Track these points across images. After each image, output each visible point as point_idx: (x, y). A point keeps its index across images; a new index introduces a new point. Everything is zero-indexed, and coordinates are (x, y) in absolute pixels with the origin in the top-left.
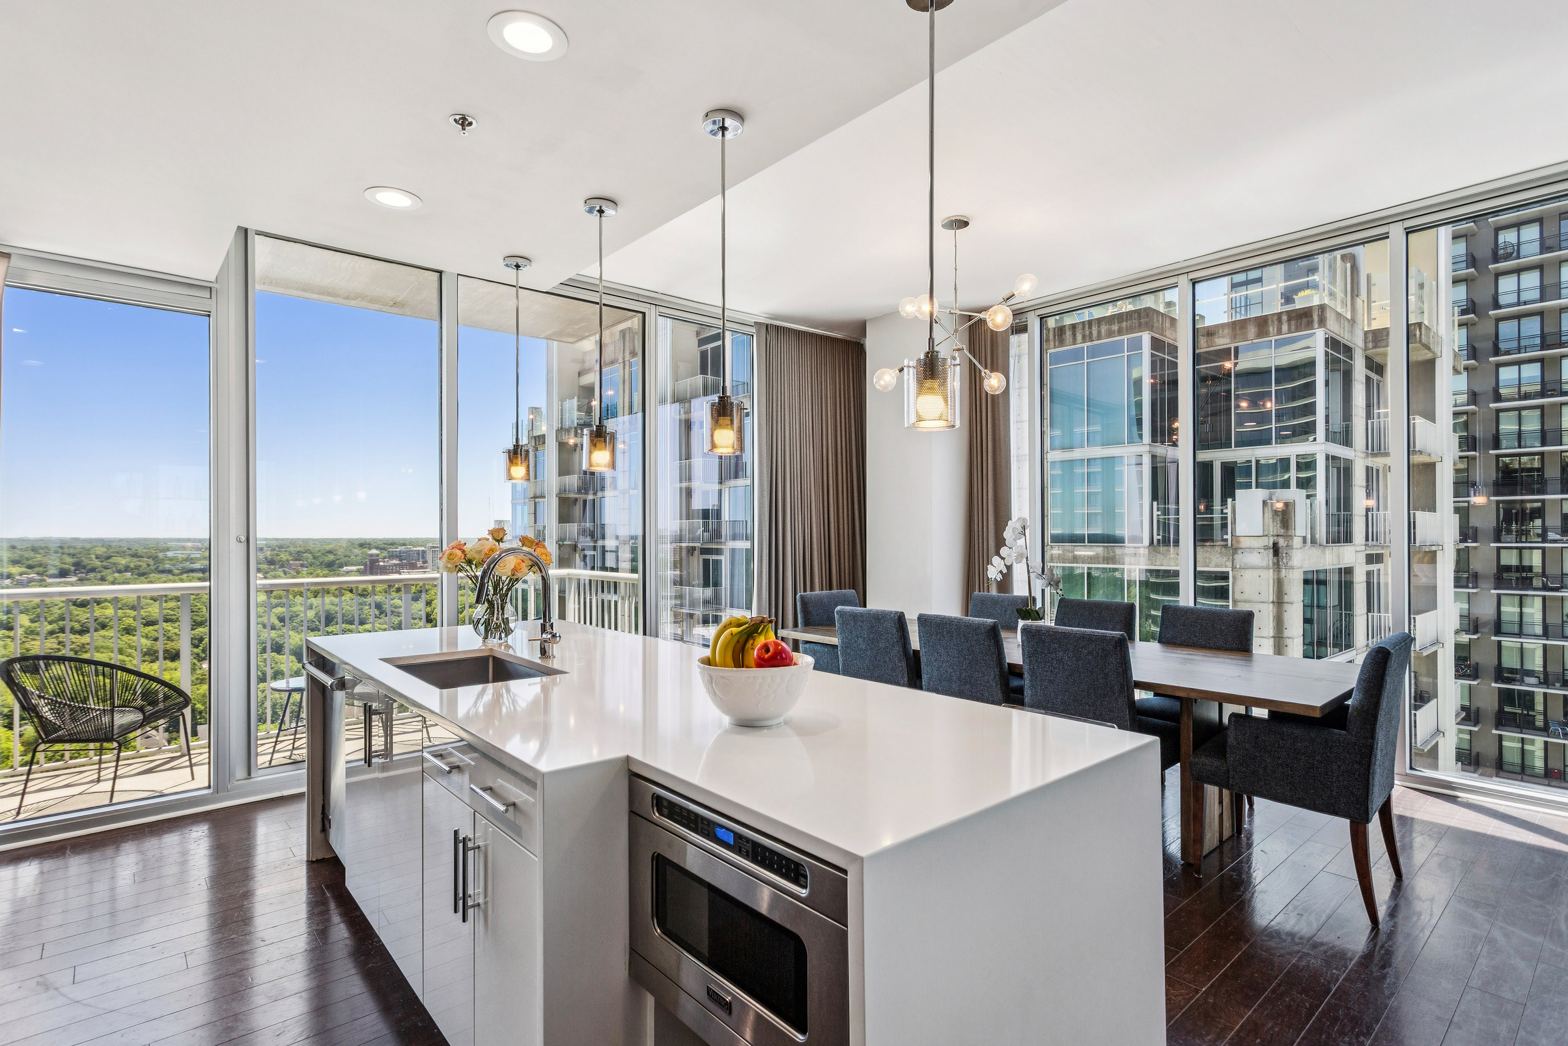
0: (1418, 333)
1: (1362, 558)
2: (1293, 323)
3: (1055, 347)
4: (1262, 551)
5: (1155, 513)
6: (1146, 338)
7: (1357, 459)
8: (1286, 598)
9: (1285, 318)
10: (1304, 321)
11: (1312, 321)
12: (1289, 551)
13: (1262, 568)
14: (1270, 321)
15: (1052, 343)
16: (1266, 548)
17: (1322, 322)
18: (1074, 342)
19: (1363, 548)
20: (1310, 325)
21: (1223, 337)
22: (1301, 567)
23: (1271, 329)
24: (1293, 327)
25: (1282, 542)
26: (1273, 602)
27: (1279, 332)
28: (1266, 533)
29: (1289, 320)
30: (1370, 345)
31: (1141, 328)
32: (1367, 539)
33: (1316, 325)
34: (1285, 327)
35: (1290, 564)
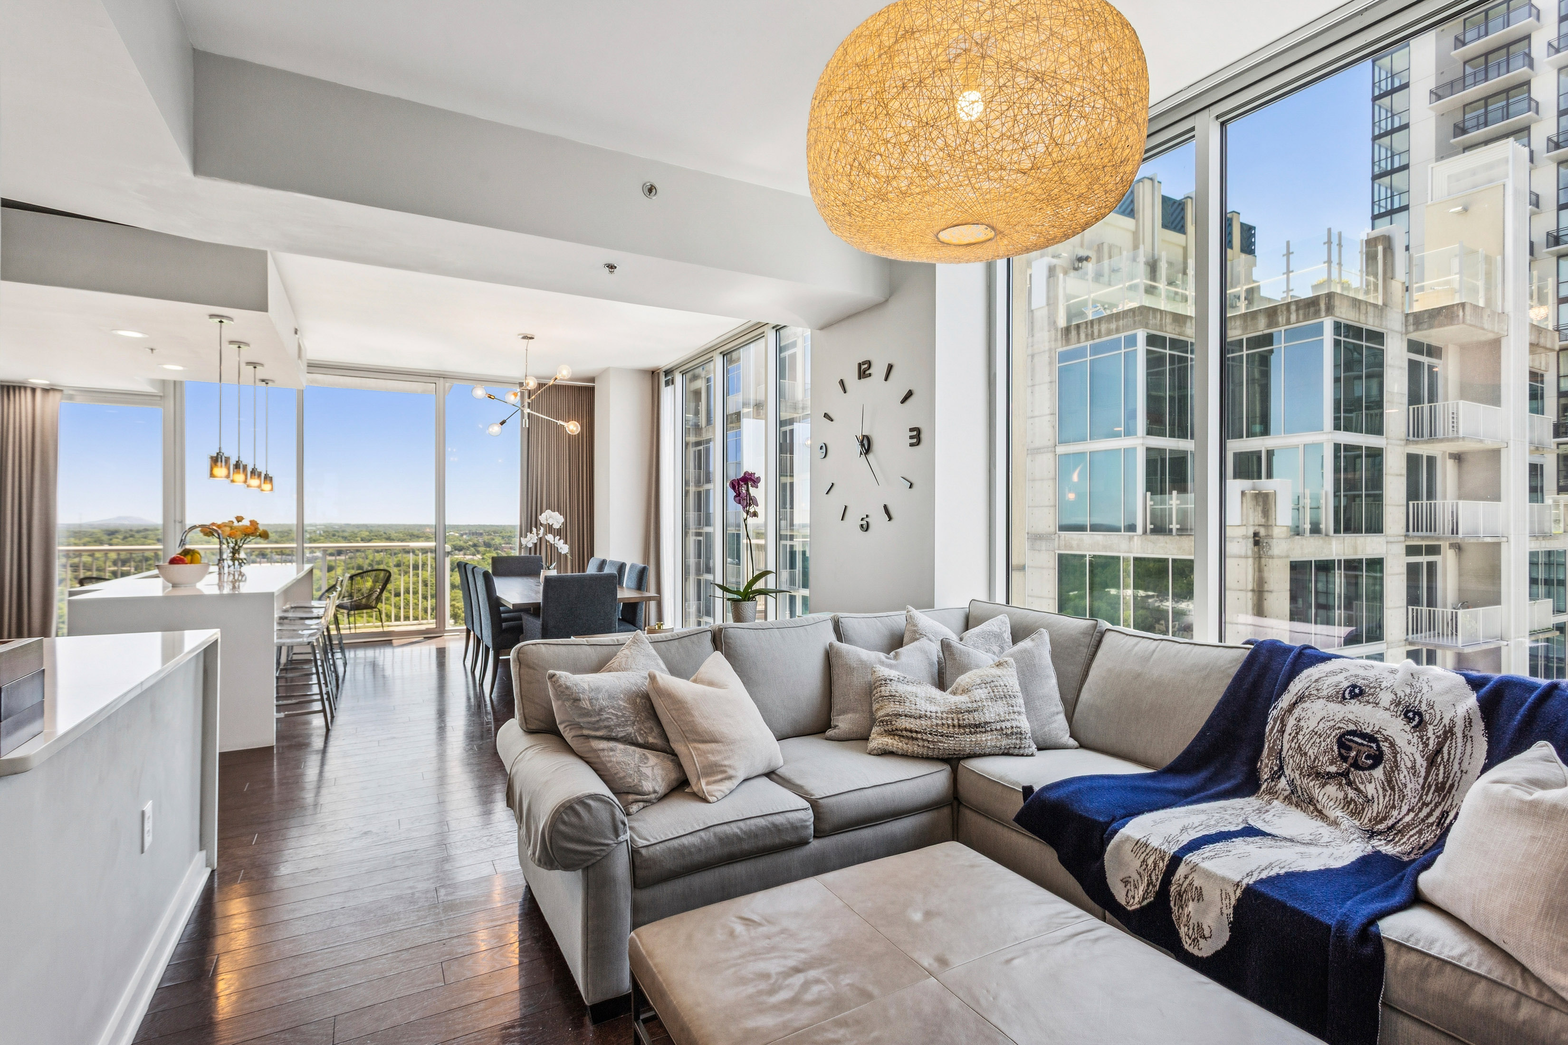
0: (1461, 313)
1: (1401, 549)
2: (1301, 312)
3: (1062, 346)
4: (1240, 540)
5: (1149, 503)
6: (1141, 336)
7: (1389, 447)
8: (1266, 587)
9: (1293, 308)
10: (1312, 310)
11: (1319, 310)
12: (1269, 541)
13: (1240, 557)
14: (1279, 311)
15: (1060, 343)
16: (1245, 537)
17: (1330, 310)
18: (1079, 341)
19: (1403, 539)
20: (1317, 313)
21: (1235, 329)
22: (1288, 557)
23: (1280, 319)
24: (1301, 317)
25: (1262, 532)
26: (1253, 591)
27: (1288, 322)
28: (1244, 523)
29: (1297, 310)
30: (1411, 328)
31: (1135, 326)
32: (1408, 530)
33: (1323, 313)
34: (1293, 317)
35: (1270, 553)
